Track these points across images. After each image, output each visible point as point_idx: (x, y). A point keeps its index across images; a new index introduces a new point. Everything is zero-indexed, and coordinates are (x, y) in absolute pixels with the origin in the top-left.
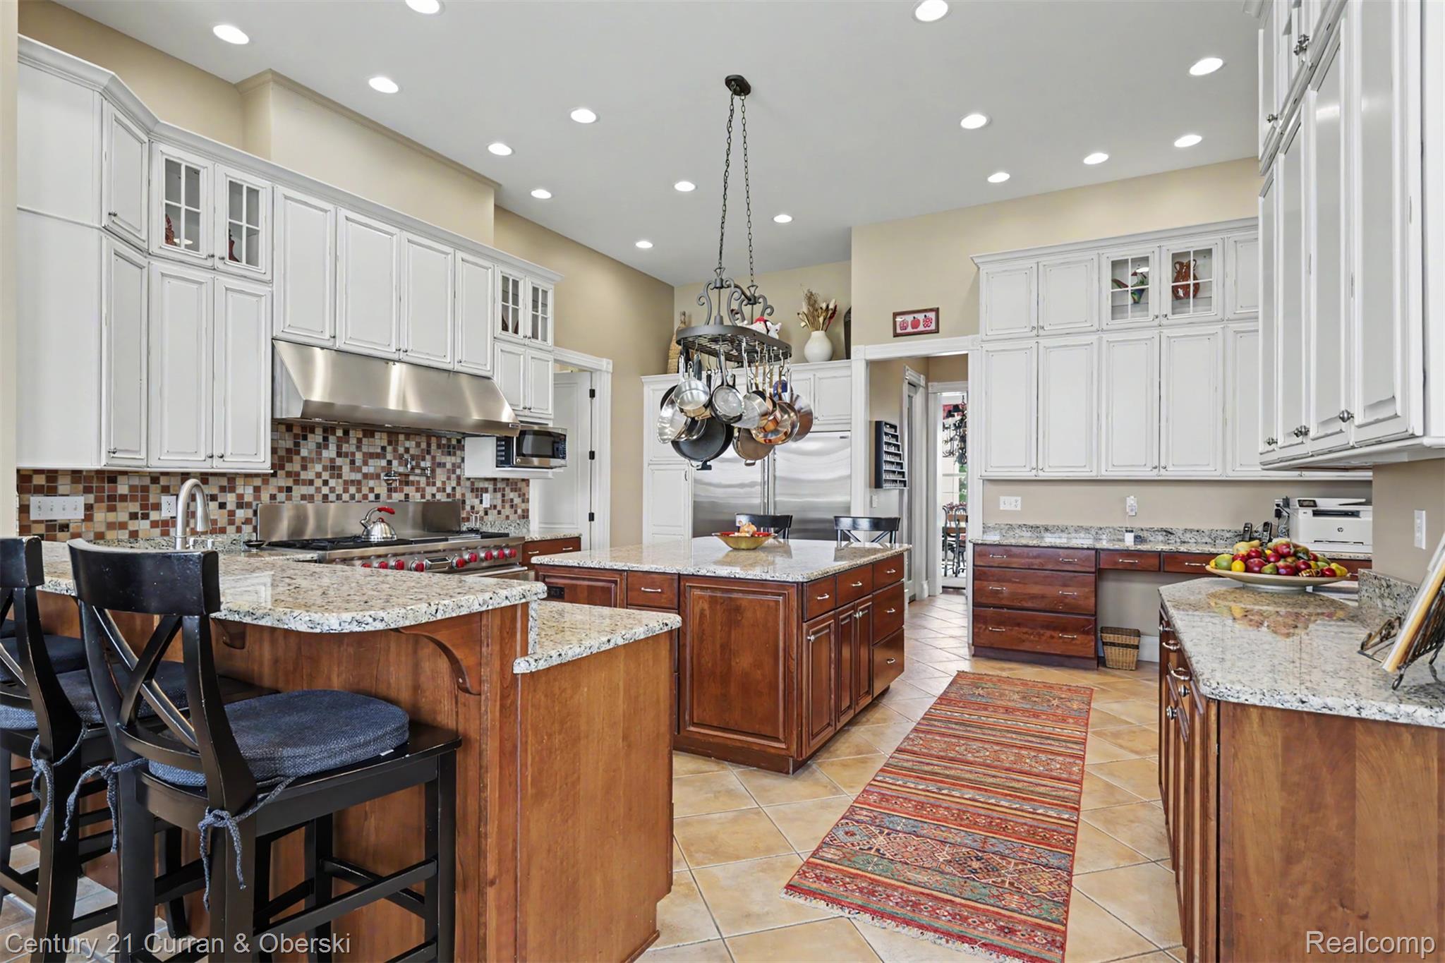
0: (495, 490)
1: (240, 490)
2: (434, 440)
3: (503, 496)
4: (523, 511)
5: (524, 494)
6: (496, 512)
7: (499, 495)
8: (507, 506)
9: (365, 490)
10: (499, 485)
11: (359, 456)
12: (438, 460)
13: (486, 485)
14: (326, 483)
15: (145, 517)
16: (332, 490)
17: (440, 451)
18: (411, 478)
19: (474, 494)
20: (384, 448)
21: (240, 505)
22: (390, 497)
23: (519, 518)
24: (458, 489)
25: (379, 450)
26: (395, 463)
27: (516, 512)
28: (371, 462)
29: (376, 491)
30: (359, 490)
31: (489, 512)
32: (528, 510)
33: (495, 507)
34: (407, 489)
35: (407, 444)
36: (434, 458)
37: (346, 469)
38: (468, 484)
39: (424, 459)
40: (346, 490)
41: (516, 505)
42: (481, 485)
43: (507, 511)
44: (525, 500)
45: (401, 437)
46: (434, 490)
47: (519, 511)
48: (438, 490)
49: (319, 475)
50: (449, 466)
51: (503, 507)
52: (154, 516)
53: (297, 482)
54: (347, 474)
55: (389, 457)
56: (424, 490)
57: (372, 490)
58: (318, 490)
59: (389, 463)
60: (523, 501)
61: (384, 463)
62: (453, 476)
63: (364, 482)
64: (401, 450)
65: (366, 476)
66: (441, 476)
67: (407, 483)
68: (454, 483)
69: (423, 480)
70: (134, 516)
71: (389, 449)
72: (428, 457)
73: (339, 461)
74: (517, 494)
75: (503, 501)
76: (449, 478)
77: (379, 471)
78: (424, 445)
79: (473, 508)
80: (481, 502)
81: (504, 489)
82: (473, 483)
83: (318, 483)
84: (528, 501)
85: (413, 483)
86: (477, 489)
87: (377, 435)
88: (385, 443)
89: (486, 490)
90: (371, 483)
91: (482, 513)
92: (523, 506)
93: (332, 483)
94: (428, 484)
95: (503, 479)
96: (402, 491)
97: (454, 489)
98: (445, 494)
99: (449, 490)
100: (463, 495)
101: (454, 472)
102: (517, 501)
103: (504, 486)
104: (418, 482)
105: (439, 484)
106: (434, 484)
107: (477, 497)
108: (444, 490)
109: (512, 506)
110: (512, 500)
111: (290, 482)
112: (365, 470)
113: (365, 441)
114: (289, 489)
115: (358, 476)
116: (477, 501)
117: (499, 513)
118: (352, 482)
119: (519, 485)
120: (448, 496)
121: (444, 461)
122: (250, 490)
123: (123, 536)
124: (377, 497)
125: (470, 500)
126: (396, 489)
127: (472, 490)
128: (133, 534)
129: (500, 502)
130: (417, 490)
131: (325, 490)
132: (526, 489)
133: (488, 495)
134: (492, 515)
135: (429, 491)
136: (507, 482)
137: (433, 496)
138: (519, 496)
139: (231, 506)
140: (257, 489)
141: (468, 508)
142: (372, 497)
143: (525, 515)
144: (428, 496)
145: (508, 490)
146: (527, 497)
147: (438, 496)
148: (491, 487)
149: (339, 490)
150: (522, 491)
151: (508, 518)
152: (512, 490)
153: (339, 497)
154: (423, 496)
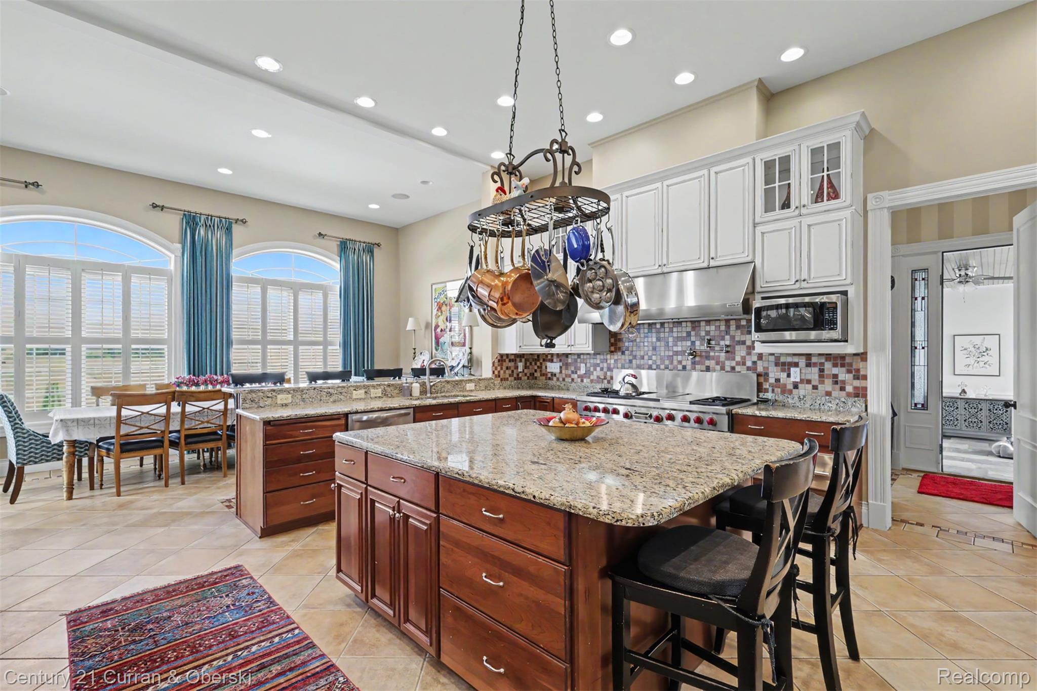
0: (808, 365)
1: (608, 362)
2: (733, 323)
3: (822, 370)
4: (856, 388)
5: (858, 370)
6: (809, 387)
7: (815, 370)
8: (829, 381)
9: (675, 363)
10: (814, 360)
11: (671, 339)
12: (737, 339)
13: (796, 359)
14: (650, 358)
15: (576, 372)
16: (655, 362)
17: (739, 331)
18: (712, 354)
19: (779, 368)
20: (689, 334)
21: (610, 369)
22: (694, 368)
23: (849, 395)
24: (759, 363)
25: (685, 335)
26: (698, 343)
27: (842, 389)
28: (679, 343)
29: (684, 363)
30: (672, 363)
31: (800, 386)
32: (866, 388)
33: (809, 382)
34: (707, 363)
35: (708, 328)
36: (733, 338)
37: (662, 349)
38: (772, 358)
39: (723, 339)
40: (663, 362)
41: (843, 382)
42: (789, 359)
43: (828, 385)
44: (859, 376)
45: (703, 324)
46: (733, 363)
47: (849, 389)
48: (738, 363)
49: (646, 353)
50: (749, 343)
51: (822, 382)
52: (579, 372)
53: (634, 358)
54: (663, 352)
55: (693, 339)
56: (724, 363)
57: (680, 362)
58: (646, 362)
59: (693, 343)
60: (856, 378)
61: (689, 343)
62: (754, 352)
63: (675, 357)
64: (703, 333)
65: (677, 353)
66: (740, 352)
67: (708, 358)
68: (755, 358)
69: (722, 356)
70: (573, 372)
71: (693, 333)
72: (727, 337)
73: (658, 344)
74: (844, 369)
75: (821, 376)
76: (749, 354)
77: (686, 350)
78: (723, 328)
79: (778, 380)
80: (789, 376)
81: (822, 364)
82: (778, 358)
83: (646, 358)
84: (865, 377)
85: (713, 358)
86: (784, 364)
87: (684, 324)
88: (689, 329)
89: (796, 365)
90: (680, 358)
91: (790, 387)
92: (857, 383)
93: (654, 358)
94: (727, 359)
95: (820, 355)
96: (703, 364)
97: (754, 363)
98: (745, 367)
99: (749, 364)
100: (766, 368)
101: (753, 348)
102: (843, 375)
103: (823, 361)
104: (718, 357)
105: (738, 358)
106: (734, 359)
107: (783, 371)
108: (744, 364)
109: (836, 383)
111: (631, 358)
112: (675, 349)
113: (675, 329)
114: (631, 362)
115: (671, 353)
116: (783, 375)
117: (815, 387)
118: (667, 357)
119: (848, 360)
120: (748, 369)
121: (744, 339)
122: (612, 361)
123: (570, 380)
124: (684, 368)
125: (774, 373)
126: (699, 363)
127: (777, 364)
128: (573, 380)
129: (817, 377)
130: (717, 363)
131: (650, 362)
132: (861, 365)
133: (798, 369)
134: (804, 389)
135: (728, 364)
136: (828, 357)
137: (733, 368)
138: (849, 372)
139: (605, 370)
140: (616, 361)
141: (772, 381)
142: (680, 367)
143: (861, 393)
144: (728, 368)
145: (828, 365)
146: (862, 373)
147: (738, 368)
148: (802, 362)
149: (658, 362)
150: (854, 367)
151: (828, 394)
152: (835, 365)
153: (658, 367)
154: (723, 368)
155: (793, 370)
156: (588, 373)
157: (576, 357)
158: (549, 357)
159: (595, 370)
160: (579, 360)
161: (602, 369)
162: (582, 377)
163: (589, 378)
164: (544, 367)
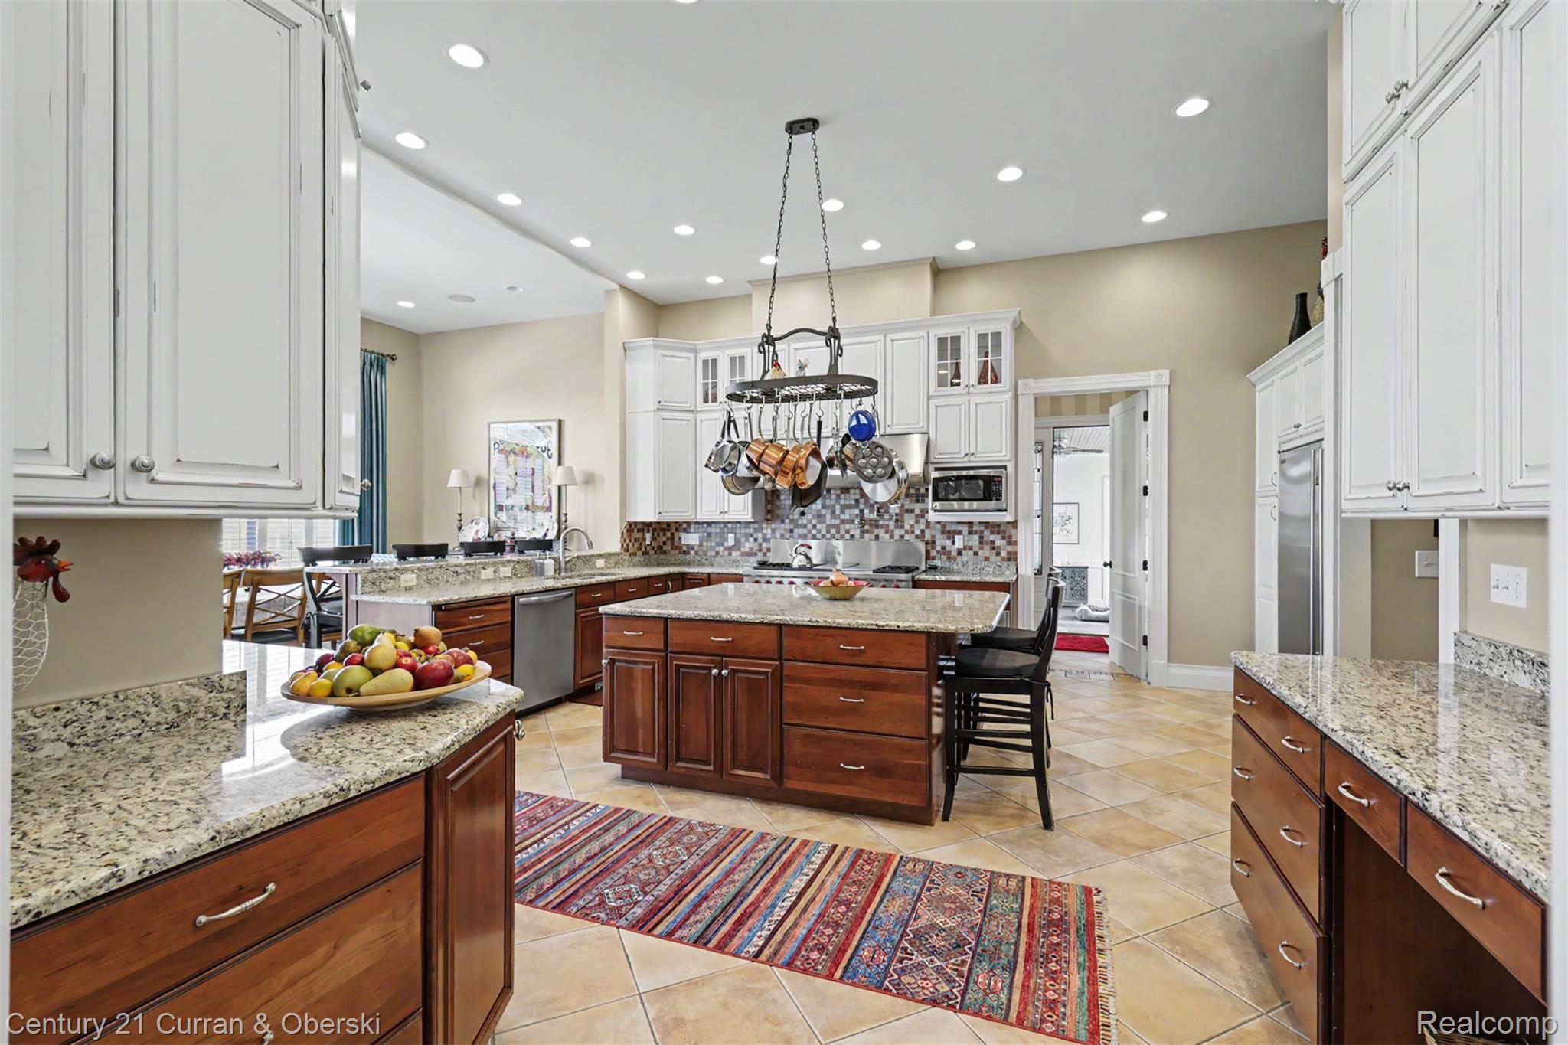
0: (970, 533)
1: (765, 532)
3: (981, 537)
4: (1009, 553)
5: (1010, 537)
6: (971, 553)
7: (976, 537)
8: (987, 547)
9: (842, 532)
10: (975, 528)
11: (838, 508)
12: (906, 507)
13: (959, 528)
14: (814, 527)
15: (722, 545)
16: (819, 531)
17: (908, 500)
18: (881, 522)
19: (945, 536)
20: (857, 500)
21: (765, 540)
22: (862, 537)
23: (1003, 559)
24: (927, 531)
25: (853, 503)
26: (867, 511)
27: (998, 554)
28: (847, 511)
29: (852, 532)
30: (838, 532)
31: (963, 552)
32: (1016, 553)
33: (971, 548)
34: (876, 531)
36: (902, 505)
37: (828, 517)
38: (939, 527)
40: (828, 532)
41: (999, 547)
42: (953, 528)
43: (986, 551)
44: (1012, 542)
46: (902, 532)
47: (1004, 554)
48: (907, 532)
49: (810, 521)
50: (917, 512)
51: (981, 548)
52: (726, 544)
53: (796, 527)
54: (829, 520)
55: (861, 506)
56: (892, 531)
57: (848, 531)
58: (809, 531)
59: (862, 511)
60: (1009, 543)
61: (857, 512)
62: (922, 521)
63: (842, 526)
65: (843, 522)
66: (909, 521)
67: (877, 527)
68: (923, 527)
69: (892, 524)
70: (718, 544)
71: (861, 501)
73: (824, 512)
74: (999, 536)
75: (981, 543)
76: (917, 522)
77: (853, 517)
79: (943, 548)
80: (953, 543)
81: (982, 532)
82: (944, 526)
83: (810, 526)
84: (1015, 543)
85: (882, 527)
86: (949, 532)
87: (852, 491)
88: (858, 496)
89: (960, 533)
90: (847, 527)
91: (954, 554)
92: (1010, 548)
93: (818, 526)
94: (896, 527)
95: (980, 523)
97: (923, 531)
98: (914, 535)
99: (917, 532)
100: (933, 536)
101: (923, 517)
102: (999, 542)
103: (982, 528)
104: (887, 526)
105: (907, 527)
106: (903, 527)
107: (949, 538)
108: (913, 532)
109: (993, 548)
110: (993, 542)
111: (792, 527)
112: (842, 517)
113: (842, 496)
114: (791, 531)
115: (838, 522)
116: (948, 543)
117: (976, 554)
118: (834, 526)
119: (1003, 528)
120: (917, 537)
121: (912, 508)
122: (769, 531)
123: (714, 553)
124: (852, 536)
125: (941, 541)
126: (867, 531)
127: (943, 532)
128: (717, 553)
129: (977, 543)
130: (887, 532)
131: (814, 532)
132: (1013, 531)
133: (961, 537)
134: (967, 556)
135: (897, 533)
136: (987, 524)
137: (902, 537)
138: (1003, 538)
139: (760, 541)
140: (773, 531)
141: (938, 548)
142: (847, 536)
143: (1012, 557)
144: (897, 537)
145: (987, 533)
146: (1014, 539)
147: (907, 537)
148: (965, 529)
149: (824, 532)
150: (1008, 534)
151: (987, 559)
152: (992, 533)
153: (823, 536)
154: (892, 537)
155: (957, 537)
156: (738, 544)
157: (722, 526)
158: (685, 526)
159: (747, 540)
160: (726, 530)
161: (756, 540)
162: (730, 549)
163: (739, 550)
164: (676, 539)
